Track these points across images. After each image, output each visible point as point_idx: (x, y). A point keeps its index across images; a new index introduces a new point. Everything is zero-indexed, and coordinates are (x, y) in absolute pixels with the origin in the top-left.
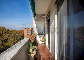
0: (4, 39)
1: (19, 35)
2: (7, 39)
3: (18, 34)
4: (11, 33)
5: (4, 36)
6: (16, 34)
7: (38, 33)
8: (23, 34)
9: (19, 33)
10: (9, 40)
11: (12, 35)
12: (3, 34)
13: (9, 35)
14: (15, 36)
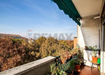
0: (53, 49)
1: (67, 46)
2: (55, 49)
3: (65, 45)
4: (59, 43)
5: (53, 47)
6: (63, 45)
7: (86, 47)
8: (72, 45)
9: (67, 44)
10: (56, 51)
11: (59, 46)
12: (52, 44)
13: (57, 46)
14: (62, 47)
